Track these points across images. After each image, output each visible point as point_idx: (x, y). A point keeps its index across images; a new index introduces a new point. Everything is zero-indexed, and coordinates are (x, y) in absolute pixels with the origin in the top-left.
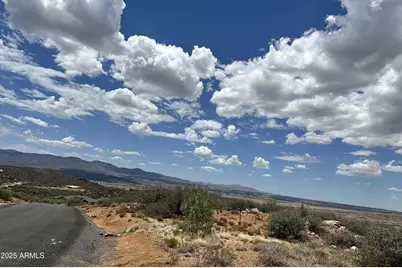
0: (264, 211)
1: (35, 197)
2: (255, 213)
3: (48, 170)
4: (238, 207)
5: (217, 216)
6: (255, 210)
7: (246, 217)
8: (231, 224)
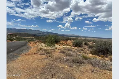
0: (74, 40)
1: (22, 40)
2: (71, 41)
3: (25, 33)
4: (67, 40)
5: (61, 42)
6: (72, 40)
7: (69, 42)
8: (65, 44)
